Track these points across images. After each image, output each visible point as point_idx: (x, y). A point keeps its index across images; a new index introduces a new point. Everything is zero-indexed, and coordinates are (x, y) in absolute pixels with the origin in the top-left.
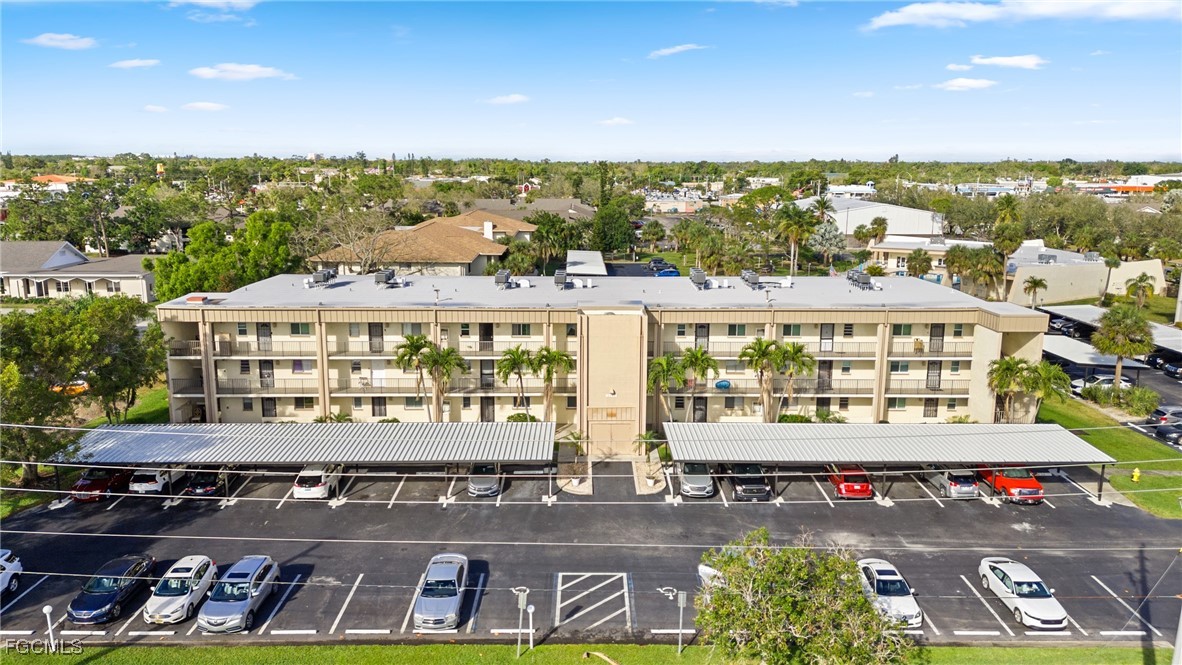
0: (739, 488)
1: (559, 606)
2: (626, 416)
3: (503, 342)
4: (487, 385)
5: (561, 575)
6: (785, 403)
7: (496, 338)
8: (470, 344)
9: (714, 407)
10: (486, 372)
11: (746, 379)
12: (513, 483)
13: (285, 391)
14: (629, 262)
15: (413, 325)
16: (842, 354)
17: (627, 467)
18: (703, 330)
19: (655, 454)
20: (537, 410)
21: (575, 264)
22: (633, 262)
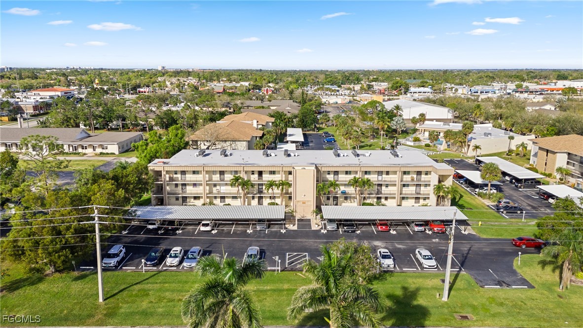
0: (345, 228)
1: (287, 262)
2: (308, 203)
3: (266, 177)
4: (260, 192)
5: (287, 254)
6: (364, 198)
7: (263, 175)
8: (254, 178)
9: (340, 200)
10: (260, 187)
11: (351, 190)
12: (271, 226)
13: (191, 194)
14: (314, 133)
15: (235, 171)
16: (385, 181)
17: (309, 220)
18: (336, 173)
19: (319, 216)
20: (278, 201)
21: (290, 135)
22: (316, 133)
